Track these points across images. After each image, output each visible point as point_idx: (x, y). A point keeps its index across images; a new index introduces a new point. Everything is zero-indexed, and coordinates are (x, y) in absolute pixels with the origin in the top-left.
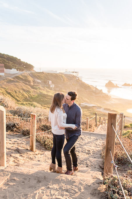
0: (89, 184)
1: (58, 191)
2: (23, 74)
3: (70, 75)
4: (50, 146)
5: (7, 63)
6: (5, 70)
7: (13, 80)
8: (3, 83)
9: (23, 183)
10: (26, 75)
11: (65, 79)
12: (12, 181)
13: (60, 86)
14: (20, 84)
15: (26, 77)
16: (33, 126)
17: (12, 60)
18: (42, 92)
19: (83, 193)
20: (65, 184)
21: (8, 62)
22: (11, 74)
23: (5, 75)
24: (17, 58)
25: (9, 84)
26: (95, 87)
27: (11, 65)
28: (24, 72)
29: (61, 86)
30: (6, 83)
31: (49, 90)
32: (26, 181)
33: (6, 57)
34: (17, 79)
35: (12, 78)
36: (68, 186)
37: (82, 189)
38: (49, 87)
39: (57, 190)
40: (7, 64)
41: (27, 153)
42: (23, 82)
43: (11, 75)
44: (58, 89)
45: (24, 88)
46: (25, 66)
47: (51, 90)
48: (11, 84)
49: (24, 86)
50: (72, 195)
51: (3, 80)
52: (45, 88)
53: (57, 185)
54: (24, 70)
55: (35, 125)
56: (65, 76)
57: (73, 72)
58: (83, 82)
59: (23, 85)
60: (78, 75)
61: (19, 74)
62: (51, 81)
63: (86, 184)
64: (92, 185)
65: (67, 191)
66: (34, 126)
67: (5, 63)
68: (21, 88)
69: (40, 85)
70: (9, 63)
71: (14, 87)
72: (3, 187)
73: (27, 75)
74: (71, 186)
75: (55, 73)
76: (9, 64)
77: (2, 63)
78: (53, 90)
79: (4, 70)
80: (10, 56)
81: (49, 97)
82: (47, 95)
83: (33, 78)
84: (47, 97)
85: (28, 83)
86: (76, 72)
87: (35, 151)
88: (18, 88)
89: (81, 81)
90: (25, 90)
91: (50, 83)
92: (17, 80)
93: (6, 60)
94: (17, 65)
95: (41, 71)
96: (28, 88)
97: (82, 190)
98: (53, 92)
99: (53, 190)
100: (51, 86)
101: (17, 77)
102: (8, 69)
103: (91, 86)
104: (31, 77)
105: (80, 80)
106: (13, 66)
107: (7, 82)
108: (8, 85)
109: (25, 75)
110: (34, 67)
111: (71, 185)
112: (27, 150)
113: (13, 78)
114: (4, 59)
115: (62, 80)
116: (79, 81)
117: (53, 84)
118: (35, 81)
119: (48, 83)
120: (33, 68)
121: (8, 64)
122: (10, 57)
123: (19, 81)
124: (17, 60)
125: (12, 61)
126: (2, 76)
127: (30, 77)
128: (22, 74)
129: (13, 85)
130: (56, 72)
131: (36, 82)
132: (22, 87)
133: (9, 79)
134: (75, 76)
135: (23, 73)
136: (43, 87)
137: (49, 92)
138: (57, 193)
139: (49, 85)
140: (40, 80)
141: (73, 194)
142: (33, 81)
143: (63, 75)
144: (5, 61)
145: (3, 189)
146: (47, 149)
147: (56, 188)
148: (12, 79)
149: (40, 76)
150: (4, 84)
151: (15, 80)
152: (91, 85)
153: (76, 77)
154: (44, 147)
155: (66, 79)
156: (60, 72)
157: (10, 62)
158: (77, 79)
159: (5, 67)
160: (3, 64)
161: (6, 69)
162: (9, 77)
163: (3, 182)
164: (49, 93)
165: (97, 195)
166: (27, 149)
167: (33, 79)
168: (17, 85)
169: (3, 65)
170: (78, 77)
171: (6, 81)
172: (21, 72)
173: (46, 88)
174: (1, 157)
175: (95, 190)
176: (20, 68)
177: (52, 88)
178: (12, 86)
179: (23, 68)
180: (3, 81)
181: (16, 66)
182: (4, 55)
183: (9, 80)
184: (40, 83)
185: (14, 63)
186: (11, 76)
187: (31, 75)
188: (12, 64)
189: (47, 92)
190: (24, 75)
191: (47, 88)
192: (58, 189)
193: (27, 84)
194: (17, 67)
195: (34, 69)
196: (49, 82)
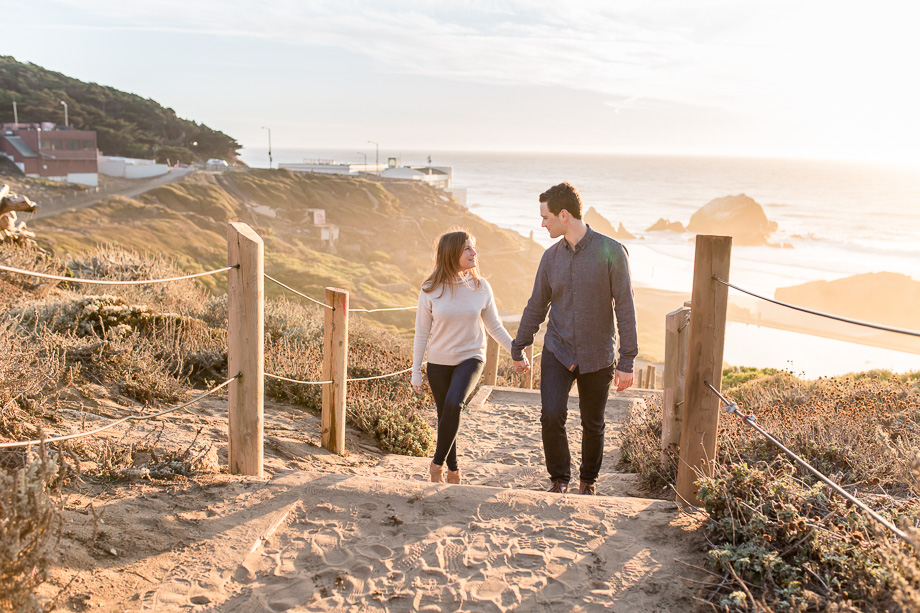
0: (634, 515)
1: (515, 535)
2: (189, 181)
3: (412, 184)
4: (400, 438)
5: (110, 126)
6: (101, 158)
7: (142, 208)
8: (95, 222)
9: (368, 520)
10: (204, 183)
11: (389, 203)
12: (320, 513)
13: (365, 232)
14: (177, 223)
15: (204, 191)
16: (336, 343)
17: (132, 114)
18: (280, 260)
19: (613, 538)
20: (538, 518)
21: (114, 121)
22: (133, 180)
23: (100, 185)
24: (158, 105)
25: (124, 227)
26: (528, 236)
27: (128, 136)
28: (191, 168)
29: (372, 234)
30: (105, 220)
31: (317, 254)
32: (374, 512)
33: (102, 98)
34: (162, 202)
35: (135, 198)
36: (548, 522)
37: (608, 528)
38: (313, 239)
39: (509, 532)
40: (107, 132)
41: (314, 459)
42: (191, 218)
43: (130, 184)
44: (357, 248)
45: (197, 244)
46: (195, 144)
47: (323, 250)
48: (134, 227)
49: (197, 233)
50: (577, 546)
51: (92, 207)
52: (296, 245)
53: (508, 520)
54: (192, 158)
55: (344, 336)
56: (385, 186)
57: (425, 171)
58: (471, 215)
59: (191, 230)
60: (446, 181)
61: (169, 177)
62: (322, 212)
63: (620, 515)
64: (644, 517)
65: (551, 534)
66: (341, 343)
67: (99, 128)
68: (183, 242)
69: (270, 230)
70: (117, 127)
71: (147, 241)
72: (289, 533)
73: (207, 184)
74: (561, 521)
75: (339, 172)
76: (120, 133)
77: (82, 129)
78: (335, 252)
79: (96, 161)
80: (124, 94)
81: (315, 286)
82: (307, 275)
83: (236, 196)
84: (306, 286)
85: (212, 220)
86: (436, 171)
87: (343, 453)
88: (166, 242)
89: (464, 210)
90: (201, 255)
91: (316, 220)
92: (161, 206)
93: (103, 113)
94: (157, 138)
95: (275, 166)
96: (216, 246)
97: (611, 532)
98: (335, 263)
99: (497, 534)
100: (325, 235)
101: (162, 195)
102: (113, 155)
103: (507, 234)
104: (229, 191)
105: (456, 207)
106: (141, 141)
107: (113, 217)
108: (116, 229)
109: (200, 184)
110: (240, 147)
111: (562, 518)
112: (311, 449)
113: (141, 198)
114: (93, 109)
115: (373, 205)
116: (451, 210)
117: (332, 226)
118: (246, 210)
119: (308, 218)
120: (237, 151)
121: (112, 131)
122: (125, 98)
123: (169, 211)
124: (157, 111)
125: (130, 119)
126: (88, 187)
127: (224, 193)
128: (182, 178)
129: (140, 228)
130: (347, 167)
131: (254, 216)
132: (186, 238)
133: (120, 202)
134: (433, 188)
135: (188, 174)
136: (289, 239)
137: (314, 260)
138: (514, 541)
139: (316, 231)
140: (273, 207)
141: (578, 541)
142: (237, 211)
143: (378, 184)
144: (99, 116)
145: (294, 537)
146: (387, 449)
147: (506, 529)
148: (137, 204)
149: (270, 186)
150: (99, 228)
151: (148, 206)
152: (510, 231)
153: (441, 191)
154: (376, 443)
155: (393, 201)
156: (362, 168)
157: (122, 121)
158: (446, 199)
159: (98, 147)
160: (91, 129)
161: (104, 154)
162: (121, 191)
163: (284, 518)
164: (315, 264)
165: (673, 540)
166: (311, 445)
167: (236, 202)
168: (164, 232)
169: (91, 135)
170: (446, 190)
171: (108, 210)
172: (178, 170)
173: (301, 245)
174: (246, 440)
175: (660, 527)
176: (172, 152)
177: (327, 241)
178: (136, 233)
179: (187, 150)
180: (93, 211)
181: (152, 143)
182: (93, 89)
183: (120, 206)
184: (269, 218)
185: (143, 128)
186: (130, 189)
187: (225, 182)
188: (132, 132)
189: (307, 260)
190: (193, 182)
191: (305, 242)
192: (516, 532)
193: (207, 226)
194: (157, 148)
195: (239, 158)
196: (311, 215)
